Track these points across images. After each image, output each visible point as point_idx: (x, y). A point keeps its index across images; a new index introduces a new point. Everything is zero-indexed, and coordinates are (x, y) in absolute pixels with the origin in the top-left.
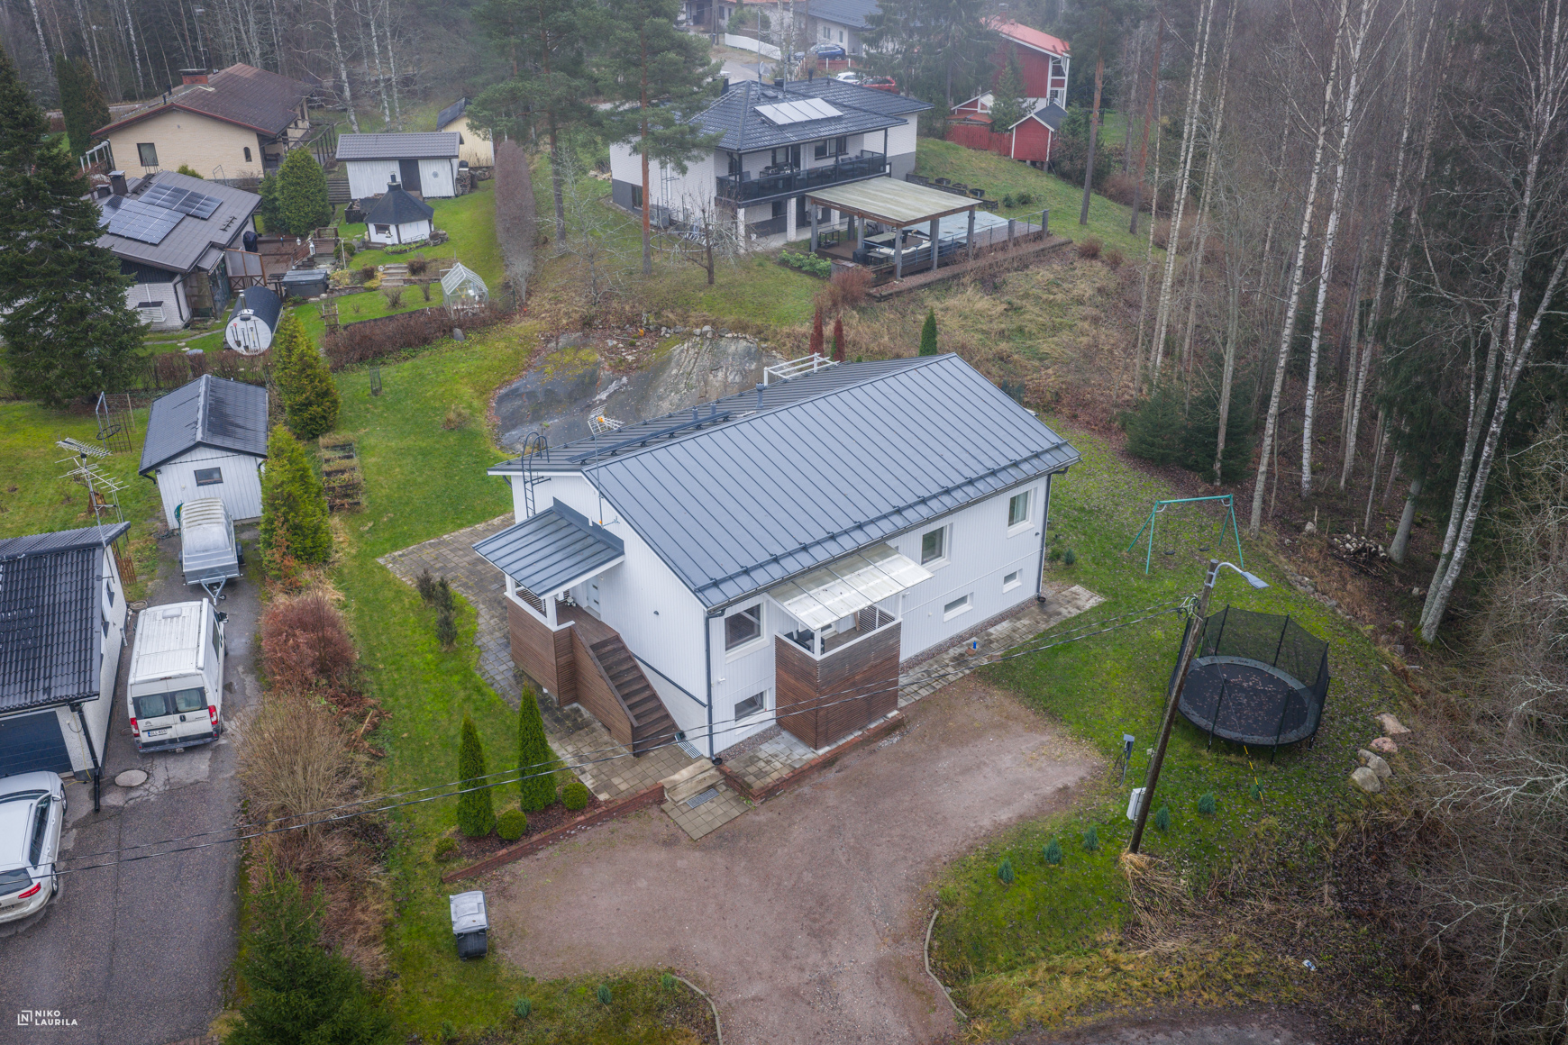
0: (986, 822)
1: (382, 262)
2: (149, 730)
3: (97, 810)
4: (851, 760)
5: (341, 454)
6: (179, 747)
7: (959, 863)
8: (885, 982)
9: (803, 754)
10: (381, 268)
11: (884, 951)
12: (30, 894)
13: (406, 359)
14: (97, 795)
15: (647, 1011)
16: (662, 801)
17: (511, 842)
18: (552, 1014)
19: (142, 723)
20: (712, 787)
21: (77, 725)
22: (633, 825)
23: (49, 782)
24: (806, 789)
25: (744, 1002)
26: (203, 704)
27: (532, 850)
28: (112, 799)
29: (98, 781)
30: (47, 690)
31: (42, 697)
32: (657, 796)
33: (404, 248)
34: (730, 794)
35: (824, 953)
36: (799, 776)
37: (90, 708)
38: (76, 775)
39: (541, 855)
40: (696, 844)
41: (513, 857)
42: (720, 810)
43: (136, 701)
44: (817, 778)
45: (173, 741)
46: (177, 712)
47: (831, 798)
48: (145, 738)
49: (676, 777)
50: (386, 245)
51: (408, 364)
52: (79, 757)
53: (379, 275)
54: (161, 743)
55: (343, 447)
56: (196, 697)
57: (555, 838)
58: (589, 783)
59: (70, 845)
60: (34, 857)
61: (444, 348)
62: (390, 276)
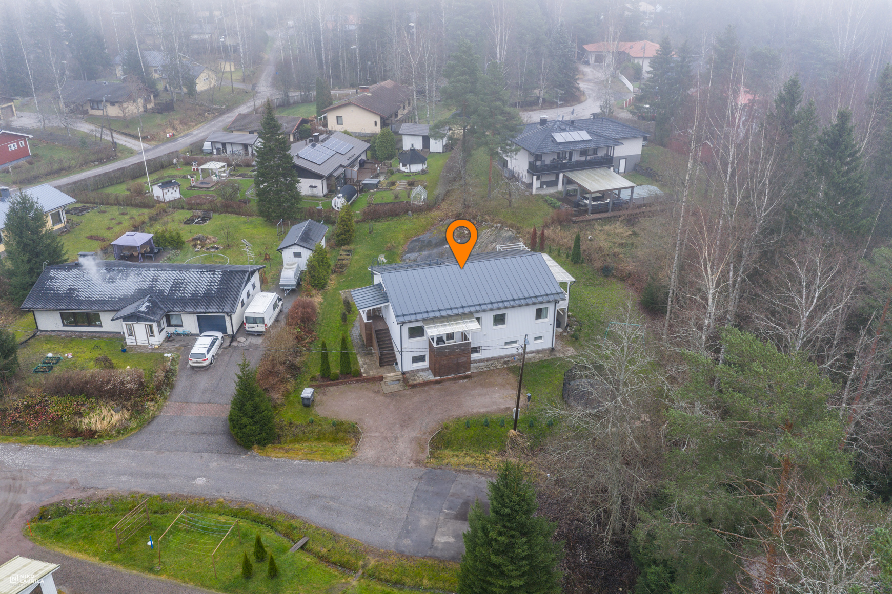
0: (475, 411)
1: (400, 179)
2: (249, 327)
3: (230, 345)
4: (447, 384)
5: (347, 253)
6: (256, 334)
7: (458, 419)
8: (413, 443)
9: (431, 377)
10: (398, 182)
11: (419, 435)
12: (205, 360)
13: (388, 221)
14: (231, 342)
15: (345, 432)
16: (382, 380)
17: (332, 381)
18: (319, 425)
19: (247, 324)
20: (399, 380)
21: (230, 321)
22: (370, 385)
23: (219, 335)
24: (426, 388)
25: (371, 436)
26: (263, 323)
27: (337, 385)
28: (234, 344)
29: (233, 338)
30: (223, 309)
31: (221, 311)
32: (381, 379)
33: (410, 174)
34: (403, 384)
35: (401, 431)
36: (426, 384)
37: (233, 316)
38: (229, 335)
39: (340, 386)
40: (385, 395)
41: (331, 385)
42: (397, 387)
43: (246, 318)
44: (432, 386)
45: (254, 332)
46: (256, 323)
47: (432, 392)
48: (247, 329)
49: (389, 375)
50: (404, 172)
51: (387, 223)
52: (230, 332)
53: (397, 184)
54: (252, 331)
55: (348, 251)
56: (262, 320)
57: (345, 383)
58: (363, 370)
59: (220, 352)
60: (208, 351)
61: (402, 219)
62: (401, 185)
